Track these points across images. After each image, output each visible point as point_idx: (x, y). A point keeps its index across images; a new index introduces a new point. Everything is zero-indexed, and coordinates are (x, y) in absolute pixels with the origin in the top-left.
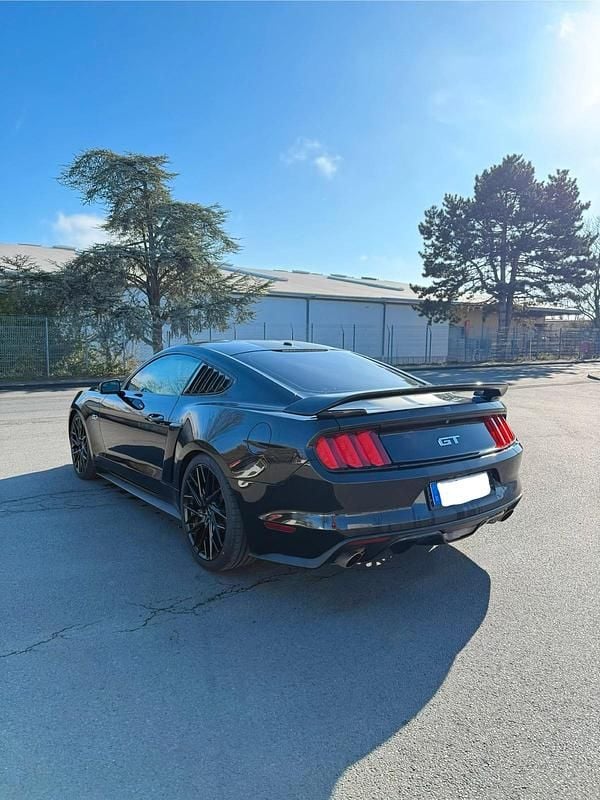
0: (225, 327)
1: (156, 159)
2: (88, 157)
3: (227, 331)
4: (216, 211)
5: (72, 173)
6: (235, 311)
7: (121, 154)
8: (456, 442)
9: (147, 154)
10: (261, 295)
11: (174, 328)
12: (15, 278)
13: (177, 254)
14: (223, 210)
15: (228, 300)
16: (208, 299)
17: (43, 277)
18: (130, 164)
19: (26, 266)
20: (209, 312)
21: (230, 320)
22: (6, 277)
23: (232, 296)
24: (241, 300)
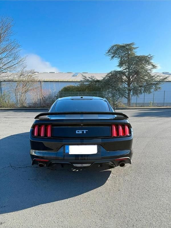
0: (150, 92)
1: (131, 44)
2: (113, 47)
3: (151, 94)
4: (149, 56)
5: (108, 52)
6: (154, 87)
7: (121, 44)
8: (85, 133)
9: (128, 43)
10: (164, 81)
11: (133, 94)
12: (91, 82)
13: (135, 71)
14: (151, 56)
15: (151, 84)
16: (145, 84)
17: (98, 81)
18: (123, 47)
19: (93, 79)
20: (145, 87)
21: (152, 90)
22: (89, 82)
23: (153, 82)
24: (157, 83)
